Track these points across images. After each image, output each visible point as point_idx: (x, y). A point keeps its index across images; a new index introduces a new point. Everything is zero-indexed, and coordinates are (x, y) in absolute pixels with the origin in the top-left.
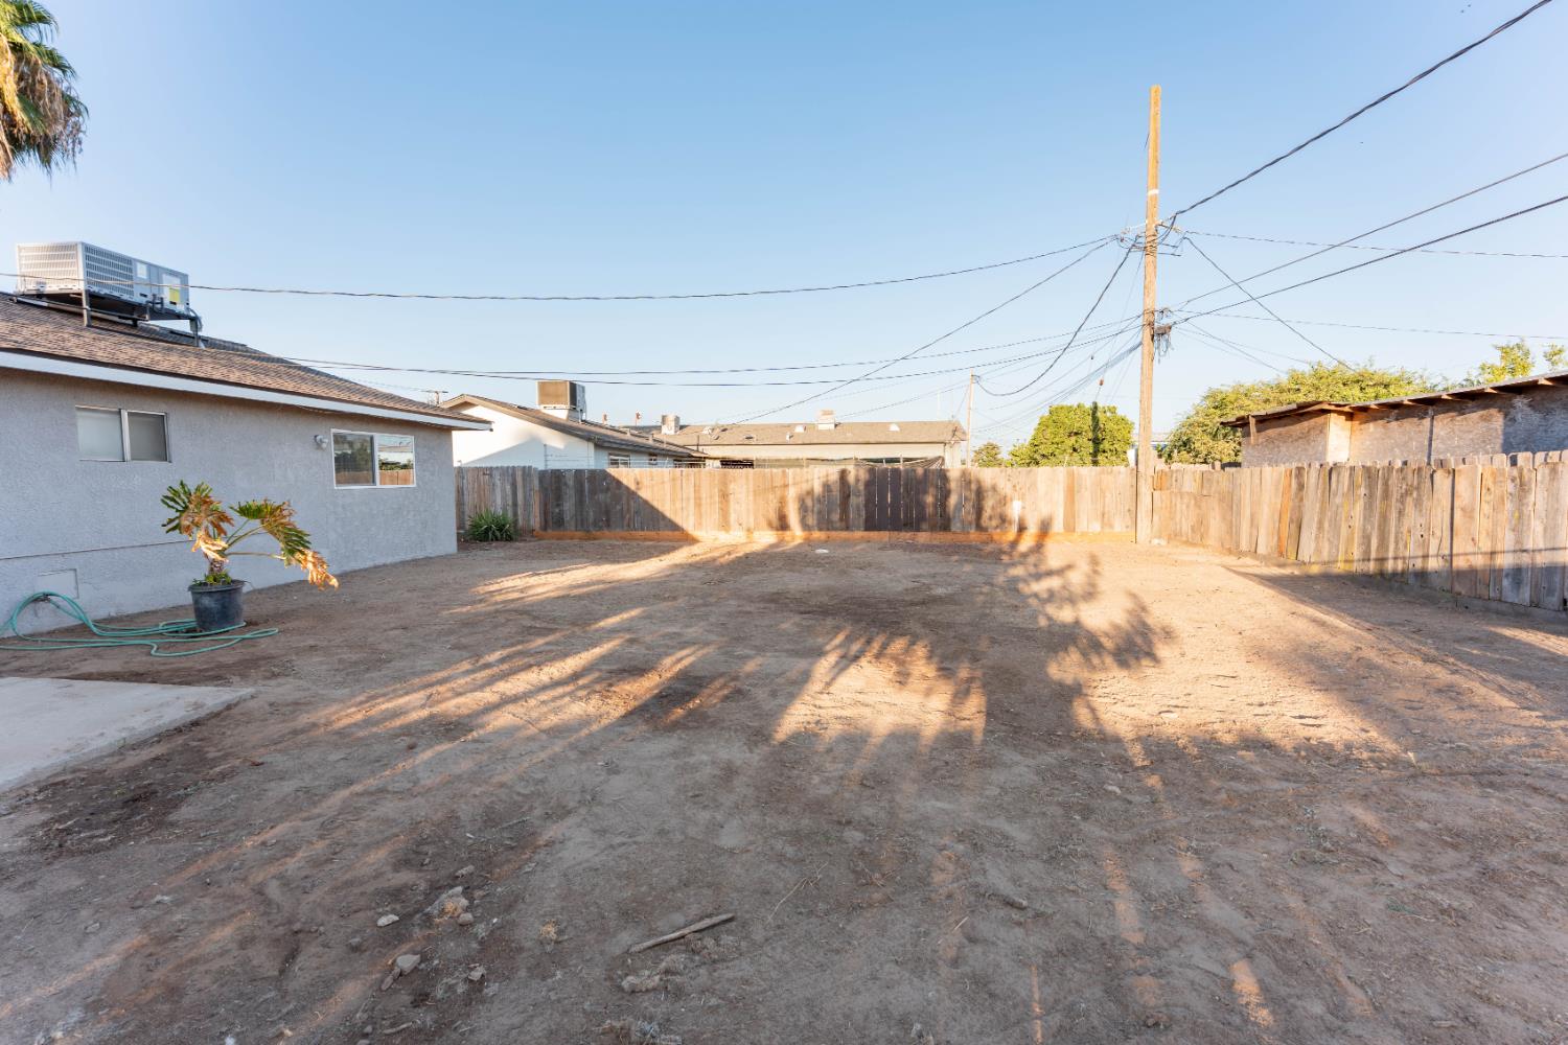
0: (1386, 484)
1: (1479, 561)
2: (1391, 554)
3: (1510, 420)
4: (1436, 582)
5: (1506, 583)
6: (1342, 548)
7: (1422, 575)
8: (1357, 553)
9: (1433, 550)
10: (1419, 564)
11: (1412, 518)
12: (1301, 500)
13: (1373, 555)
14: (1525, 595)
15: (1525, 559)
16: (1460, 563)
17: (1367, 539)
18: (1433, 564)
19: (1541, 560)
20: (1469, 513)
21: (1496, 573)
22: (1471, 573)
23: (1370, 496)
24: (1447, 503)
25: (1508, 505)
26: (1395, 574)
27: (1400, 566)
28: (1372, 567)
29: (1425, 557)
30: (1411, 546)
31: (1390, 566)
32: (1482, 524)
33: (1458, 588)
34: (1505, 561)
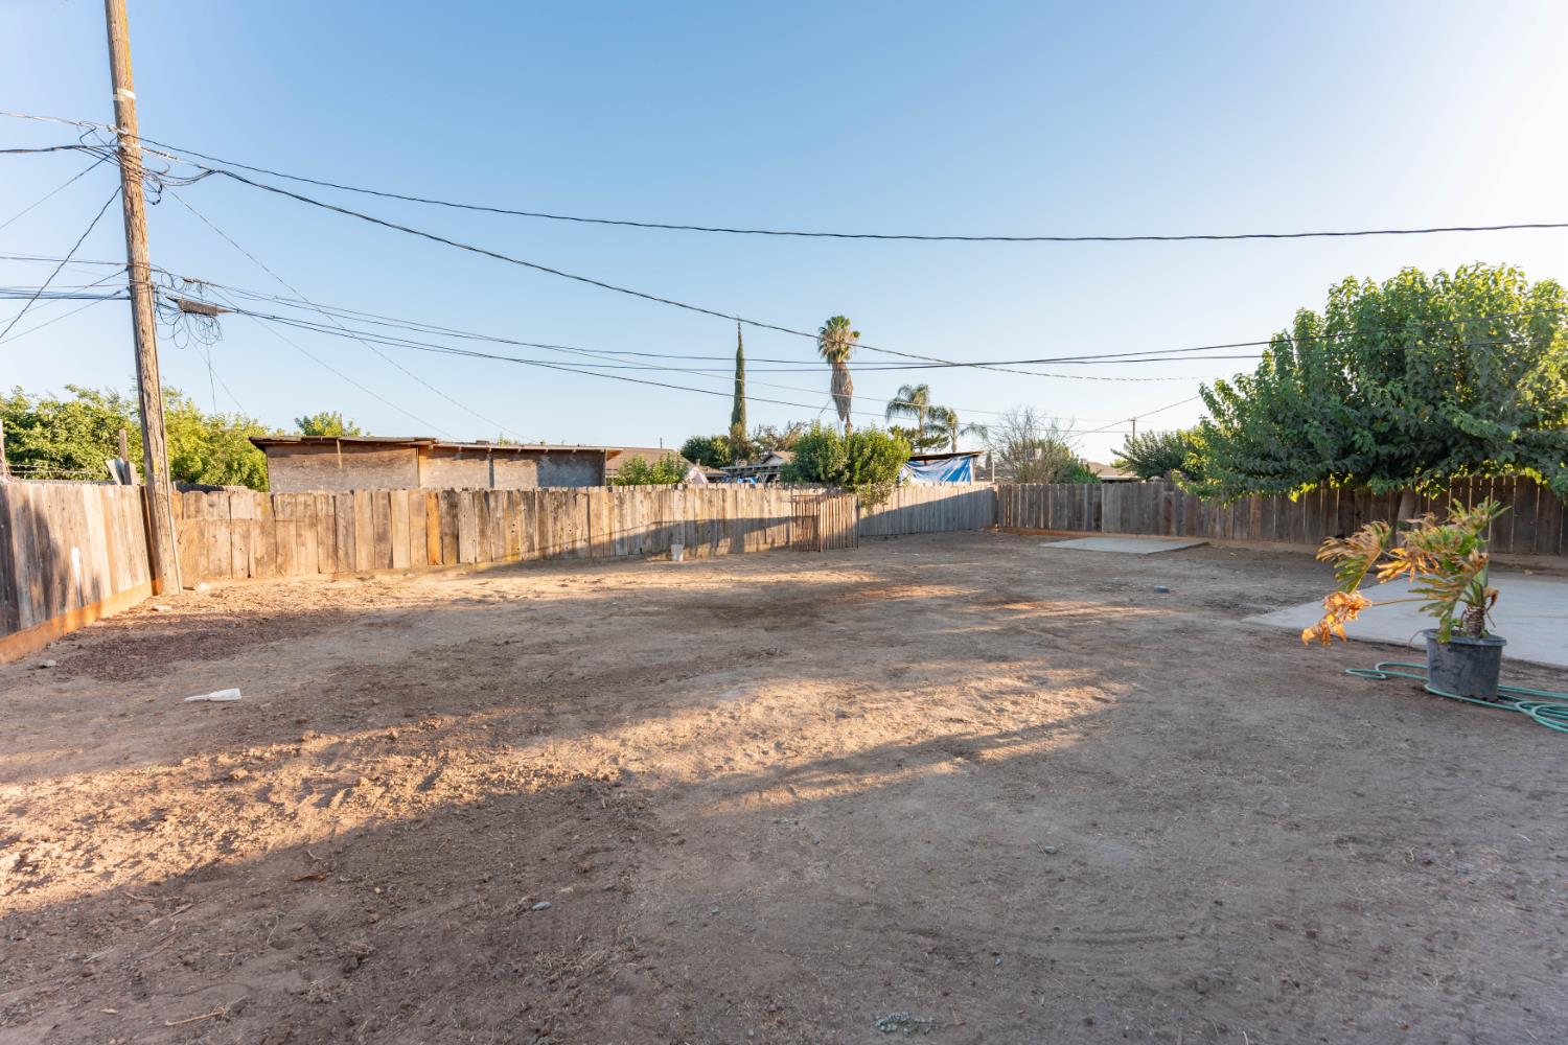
0: (541, 502)
1: (606, 538)
2: (551, 543)
3: (540, 468)
4: (582, 554)
5: (618, 547)
6: (509, 547)
7: (573, 552)
8: (523, 547)
9: (578, 538)
10: (570, 546)
11: (564, 521)
12: (455, 516)
13: (537, 546)
14: (626, 549)
15: (625, 534)
16: (595, 541)
17: (530, 538)
18: (579, 545)
19: (632, 533)
20: (598, 516)
21: (612, 543)
22: (601, 546)
23: (530, 509)
24: (585, 512)
25: (616, 510)
26: (554, 555)
27: (557, 549)
28: (537, 554)
29: (574, 541)
30: (565, 537)
31: (551, 551)
32: (605, 520)
33: (594, 555)
34: (617, 536)
